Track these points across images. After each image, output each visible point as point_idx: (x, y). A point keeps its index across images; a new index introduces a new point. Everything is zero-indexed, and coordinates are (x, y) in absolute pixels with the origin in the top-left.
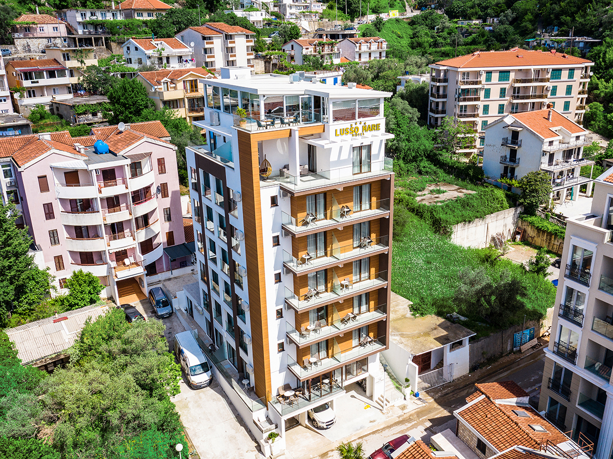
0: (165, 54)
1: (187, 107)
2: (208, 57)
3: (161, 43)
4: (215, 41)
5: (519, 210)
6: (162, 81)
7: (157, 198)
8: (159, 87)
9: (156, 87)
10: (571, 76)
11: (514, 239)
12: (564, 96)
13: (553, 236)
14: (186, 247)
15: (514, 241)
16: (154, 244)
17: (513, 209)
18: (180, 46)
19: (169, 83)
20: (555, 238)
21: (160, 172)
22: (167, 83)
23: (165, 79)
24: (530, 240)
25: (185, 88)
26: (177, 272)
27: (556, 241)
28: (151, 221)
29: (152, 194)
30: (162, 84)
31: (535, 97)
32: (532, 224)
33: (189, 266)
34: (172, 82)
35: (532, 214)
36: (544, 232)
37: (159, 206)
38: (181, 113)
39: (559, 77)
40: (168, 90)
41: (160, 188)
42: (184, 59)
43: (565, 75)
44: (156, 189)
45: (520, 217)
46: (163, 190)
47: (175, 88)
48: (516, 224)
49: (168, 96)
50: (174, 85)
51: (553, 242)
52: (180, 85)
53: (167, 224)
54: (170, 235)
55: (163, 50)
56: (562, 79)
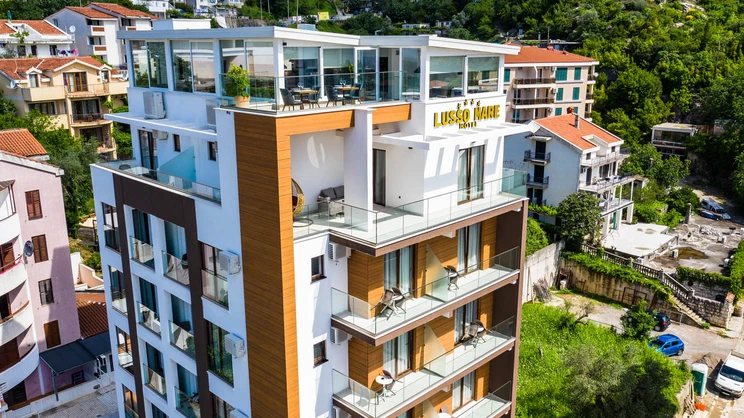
0: (29, 40)
1: (70, 112)
2: (97, 49)
3: (23, 26)
4: (106, 26)
5: (561, 245)
6: (28, 72)
7: (26, 262)
8: (22, 81)
9: (17, 81)
10: (577, 76)
11: (557, 286)
12: (571, 100)
13: (613, 280)
14: (83, 347)
15: (558, 288)
16: (23, 348)
17: (554, 246)
18: (53, 31)
19: (39, 77)
20: (616, 282)
21: (32, 215)
22: (36, 76)
23: (33, 69)
24: (579, 285)
25: (66, 84)
26: (65, 396)
27: (618, 286)
28: (14, 306)
29: (16, 257)
30: (28, 77)
31: (538, 102)
32: (581, 264)
33: (89, 380)
34: (43, 75)
35: (578, 251)
36: (599, 274)
37: (29, 278)
38: (62, 121)
39: (564, 77)
40: (37, 86)
41: (31, 245)
42: (60, 49)
43: (571, 74)
44: (22, 247)
45: (563, 255)
46: (37, 248)
47: (50, 84)
48: (558, 264)
49: (39, 94)
50: (48, 80)
51: (613, 287)
52: (58, 80)
53: (46, 309)
54: (52, 329)
55: (27, 34)
56: (568, 80)
